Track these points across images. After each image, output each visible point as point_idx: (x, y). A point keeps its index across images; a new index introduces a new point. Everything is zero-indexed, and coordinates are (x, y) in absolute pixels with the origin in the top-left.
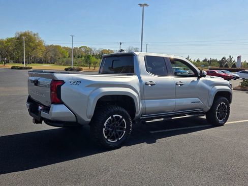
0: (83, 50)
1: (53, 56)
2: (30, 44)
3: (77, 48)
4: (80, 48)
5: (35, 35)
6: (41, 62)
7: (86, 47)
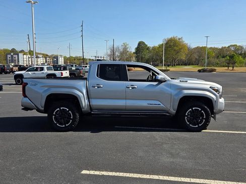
0: (232, 49)
1: (197, 57)
2: (175, 48)
3: (225, 47)
4: (229, 46)
5: (179, 39)
6: (186, 65)
7: (236, 45)
